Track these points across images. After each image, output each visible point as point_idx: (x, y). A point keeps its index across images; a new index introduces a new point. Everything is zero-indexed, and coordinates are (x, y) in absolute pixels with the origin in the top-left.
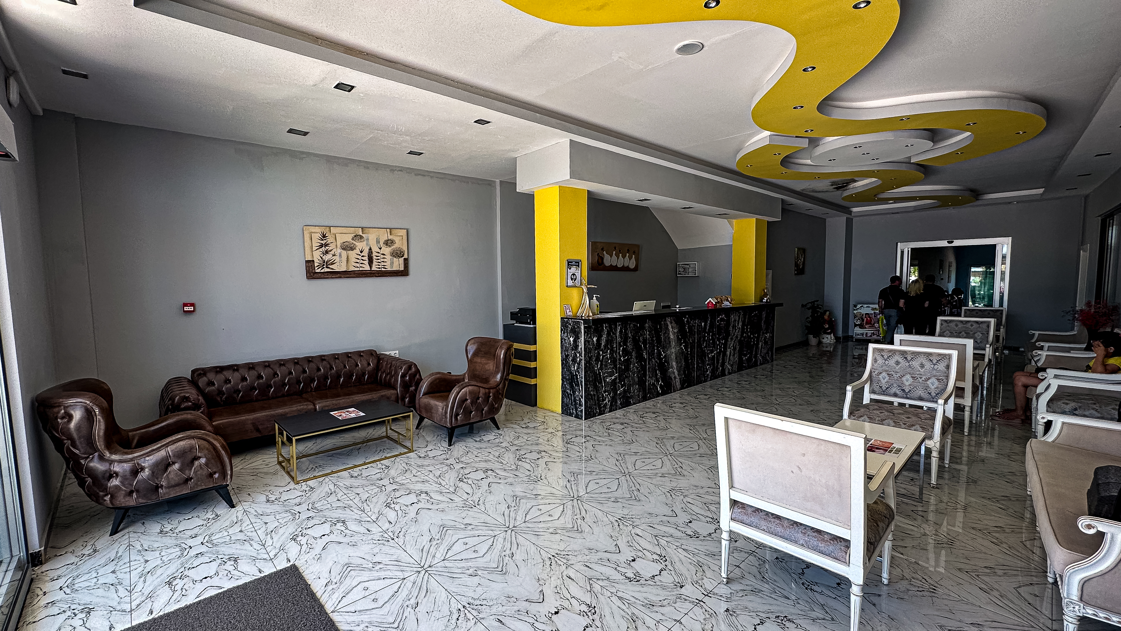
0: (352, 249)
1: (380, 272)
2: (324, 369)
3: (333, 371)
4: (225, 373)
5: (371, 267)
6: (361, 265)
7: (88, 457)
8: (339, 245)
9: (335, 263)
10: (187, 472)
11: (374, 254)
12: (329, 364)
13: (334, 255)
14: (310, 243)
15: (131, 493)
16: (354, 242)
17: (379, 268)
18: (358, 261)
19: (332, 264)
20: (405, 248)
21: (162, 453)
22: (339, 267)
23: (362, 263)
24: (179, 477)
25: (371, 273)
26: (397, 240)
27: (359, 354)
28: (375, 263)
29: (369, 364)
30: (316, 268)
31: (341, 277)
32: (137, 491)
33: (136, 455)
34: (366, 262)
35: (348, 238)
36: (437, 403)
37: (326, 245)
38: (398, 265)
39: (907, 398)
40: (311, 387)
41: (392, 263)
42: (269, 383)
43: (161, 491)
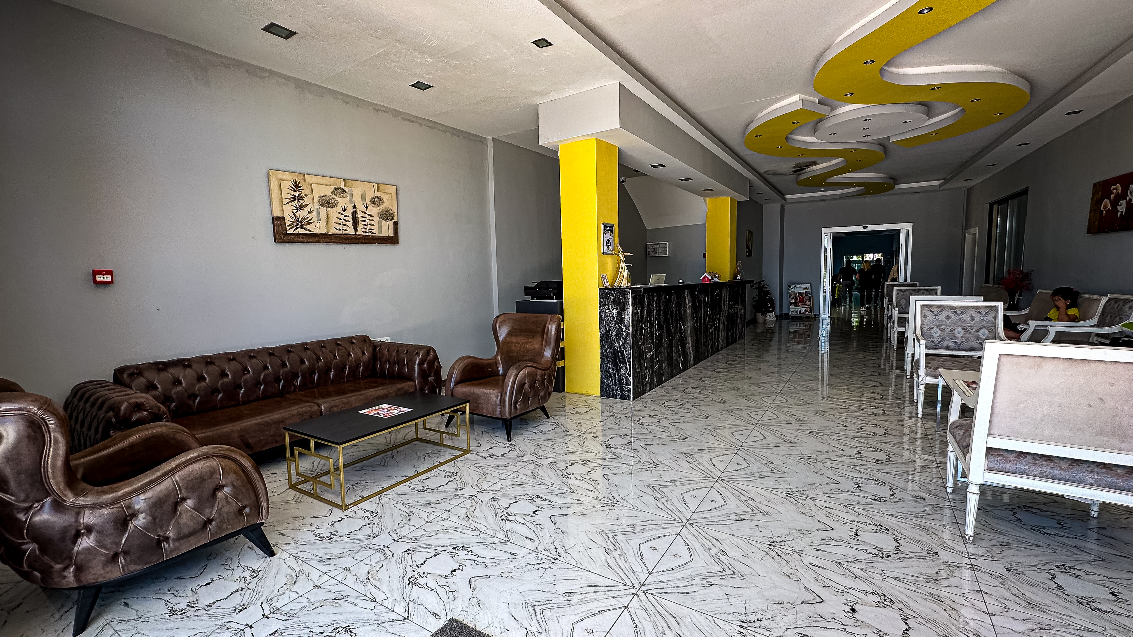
0: (333, 205)
1: (367, 237)
2: (309, 361)
3: (320, 364)
4: (172, 370)
5: (356, 230)
6: (344, 227)
7: (31, 507)
8: (316, 200)
9: (311, 223)
10: (207, 511)
11: (360, 214)
12: (315, 354)
13: (310, 212)
14: (280, 194)
15: (115, 556)
16: (335, 197)
17: (366, 232)
18: (340, 221)
19: (309, 223)
20: (394, 209)
21: (166, 484)
22: (317, 228)
23: (345, 225)
24: (195, 521)
25: (356, 239)
26: (385, 197)
27: (350, 340)
28: (360, 226)
29: (363, 353)
30: (288, 228)
31: (319, 242)
32: (125, 553)
33: (121, 493)
34: (350, 224)
35: (328, 191)
36: (487, 391)
37: (300, 198)
38: (387, 230)
39: (959, 350)
40: (294, 385)
41: (380, 228)
42: (238, 383)
43: (166, 546)
